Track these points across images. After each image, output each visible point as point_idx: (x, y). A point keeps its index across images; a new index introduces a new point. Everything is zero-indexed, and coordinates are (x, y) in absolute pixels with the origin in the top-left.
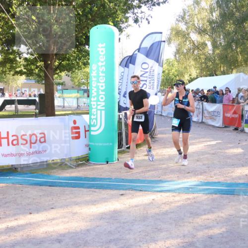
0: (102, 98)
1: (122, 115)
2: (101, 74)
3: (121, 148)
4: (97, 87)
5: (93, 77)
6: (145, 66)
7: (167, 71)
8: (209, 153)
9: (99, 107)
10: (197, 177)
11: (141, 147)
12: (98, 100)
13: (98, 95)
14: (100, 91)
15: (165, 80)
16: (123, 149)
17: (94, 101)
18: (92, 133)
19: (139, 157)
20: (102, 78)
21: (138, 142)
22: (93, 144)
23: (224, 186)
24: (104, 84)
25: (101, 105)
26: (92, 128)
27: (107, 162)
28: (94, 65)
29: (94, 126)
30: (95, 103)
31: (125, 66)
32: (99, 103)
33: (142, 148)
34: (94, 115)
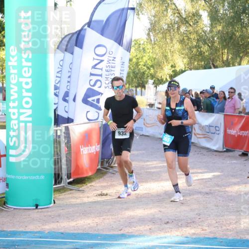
0: (27, 103)
1: (61, 130)
2: (25, 63)
3: (59, 183)
4: (19, 84)
5: (11, 67)
6: (100, 51)
7: (134, 60)
8: (200, 193)
9: (22, 118)
10: (180, 229)
11: (92, 181)
12: (20, 107)
13: (21, 97)
14: (24, 91)
15: (131, 75)
16: (62, 185)
17: (14, 108)
18: (12, 159)
19: (88, 197)
20: (26, 69)
21: (87, 173)
22: (13, 177)
23: (222, 244)
24: (30, 80)
25: (26, 115)
26: (12, 152)
27: (37, 206)
28: (12, 48)
29: (15, 147)
30: (16, 111)
31: (66, 50)
32: (22, 111)
33: (93, 184)
34: (14, 131)
